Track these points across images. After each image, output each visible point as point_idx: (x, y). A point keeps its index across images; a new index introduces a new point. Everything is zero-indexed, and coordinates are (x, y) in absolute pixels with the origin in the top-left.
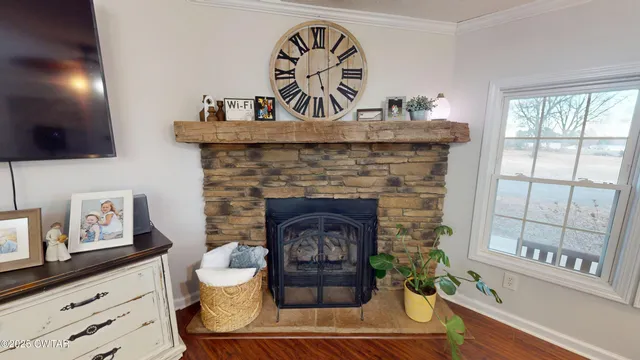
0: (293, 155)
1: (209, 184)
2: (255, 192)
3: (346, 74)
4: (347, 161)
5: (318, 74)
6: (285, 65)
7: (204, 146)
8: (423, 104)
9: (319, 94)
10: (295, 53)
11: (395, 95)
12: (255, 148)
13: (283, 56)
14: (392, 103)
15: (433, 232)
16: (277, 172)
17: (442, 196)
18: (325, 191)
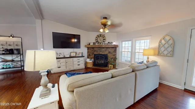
0: (97, 49)
1: (88, 52)
2: (93, 53)
3: (104, 39)
4: (103, 50)
5: (100, 40)
6: (97, 39)
7: (88, 48)
8: (112, 43)
9: (101, 42)
10: (98, 37)
11: (109, 42)
12: (93, 48)
13: (96, 38)
14: (108, 43)
15: (115, 59)
16: (95, 51)
17: (116, 54)
18: (101, 53)
